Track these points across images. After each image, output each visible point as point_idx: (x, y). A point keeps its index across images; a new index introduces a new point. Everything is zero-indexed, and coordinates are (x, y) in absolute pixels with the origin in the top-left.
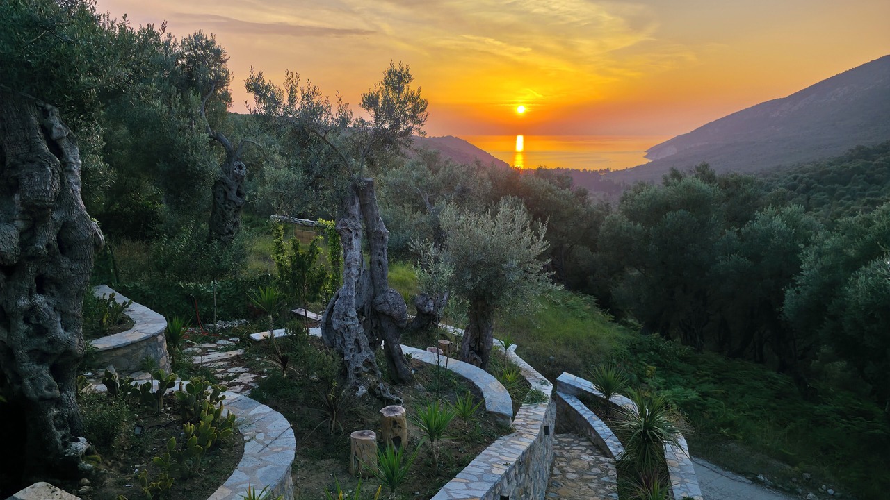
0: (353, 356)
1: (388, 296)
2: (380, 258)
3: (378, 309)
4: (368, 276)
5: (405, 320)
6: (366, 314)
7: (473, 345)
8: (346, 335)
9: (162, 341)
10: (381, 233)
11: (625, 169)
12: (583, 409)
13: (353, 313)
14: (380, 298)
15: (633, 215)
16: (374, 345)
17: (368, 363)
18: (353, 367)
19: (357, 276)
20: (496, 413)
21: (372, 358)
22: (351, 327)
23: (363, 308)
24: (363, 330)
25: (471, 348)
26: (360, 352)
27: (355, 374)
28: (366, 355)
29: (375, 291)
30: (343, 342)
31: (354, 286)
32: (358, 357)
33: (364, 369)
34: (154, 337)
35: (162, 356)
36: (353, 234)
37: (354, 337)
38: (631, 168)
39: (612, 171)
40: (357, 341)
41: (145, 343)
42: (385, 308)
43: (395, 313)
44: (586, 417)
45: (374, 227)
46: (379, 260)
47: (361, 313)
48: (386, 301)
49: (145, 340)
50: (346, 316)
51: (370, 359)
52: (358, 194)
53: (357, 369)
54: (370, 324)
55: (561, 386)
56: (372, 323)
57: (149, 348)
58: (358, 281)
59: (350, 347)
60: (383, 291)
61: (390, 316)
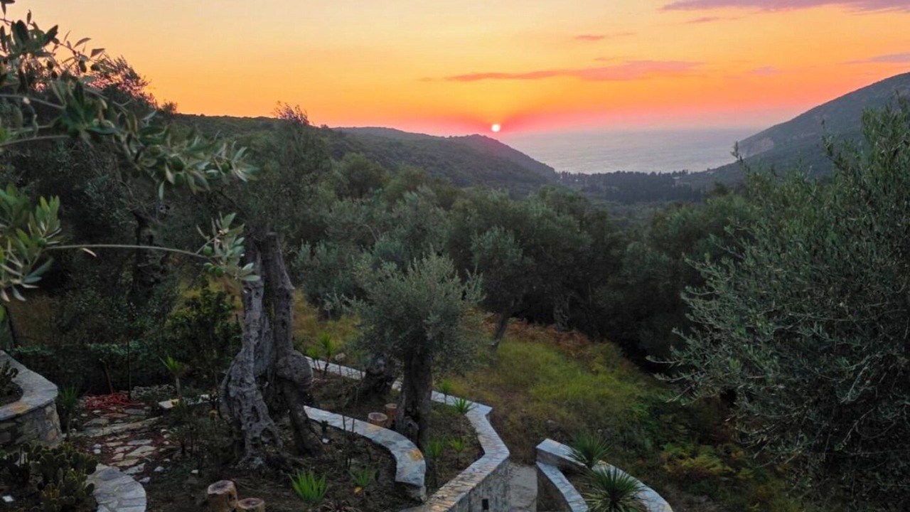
0: (251, 425)
1: (290, 359)
2: (284, 318)
3: (279, 373)
4: (272, 337)
5: (309, 385)
6: (269, 379)
7: (409, 409)
8: (243, 402)
9: (52, 413)
10: (285, 290)
11: (706, 170)
12: (563, 482)
13: (250, 379)
14: (281, 362)
15: (660, 243)
16: (274, 413)
17: (267, 432)
18: (249, 436)
19: (256, 339)
20: (405, 484)
21: (272, 427)
22: (248, 394)
23: (266, 373)
24: (261, 397)
25: (407, 413)
26: (258, 421)
27: (252, 445)
28: (264, 424)
29: (277, 354)
30: (240, 411)
31: (252, 349)
32: (256, 426)
33: (263, 439)
34: (41, 409)
35: (51, 428)
36: (253, 293)
37: (251, 405)
38: (714, 170)
39: (689, 173)
40: (254, 409)
41: (31, 416)
42: (286, 373)
43: (296, 377)
44: (563, 491)
45: (277, 284)
46: (283, 320)
47: (261, 378)
48: (287, 365)
49: (31, 411)
50: (243, 382)
51: (270, 428)
52: (260, 249)
53: (255, 439)
54: (274, 390)
55: (542, 456)
56: (276, 389)
57: (36, 421)
58: (258, 344)
59: (247, 415)
60: (285, 354)
61: (291, 381)
